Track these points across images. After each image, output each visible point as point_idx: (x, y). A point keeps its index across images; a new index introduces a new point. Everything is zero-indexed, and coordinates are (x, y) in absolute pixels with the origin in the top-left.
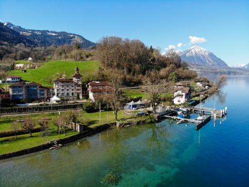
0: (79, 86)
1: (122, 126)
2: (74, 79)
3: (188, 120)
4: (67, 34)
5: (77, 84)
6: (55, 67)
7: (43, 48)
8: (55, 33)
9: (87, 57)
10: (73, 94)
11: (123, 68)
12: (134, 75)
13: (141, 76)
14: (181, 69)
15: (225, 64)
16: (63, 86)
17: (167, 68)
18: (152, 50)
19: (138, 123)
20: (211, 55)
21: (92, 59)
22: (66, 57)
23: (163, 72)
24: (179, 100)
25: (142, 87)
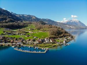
1: (57, 46)
11: (54, 35)
20: (79, 22)
23: (62, 35)
24: (64, 42)
25: (58, 39)
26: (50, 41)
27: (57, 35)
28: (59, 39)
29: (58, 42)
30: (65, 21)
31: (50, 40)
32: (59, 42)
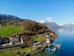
0: (18, 38)
1: (34, 54)
2: (17, 36)
3: (52, 50)
4: (12, 16)
5: (17, 37)
6: (9, 30)
7: (4, 20)
8: (8, 15)
9: (19, 25)
10: (16, 40)
11: (31, 30)
12: (34, 32)
13: (36, 32)
14: (46, 29)
15: (57, 25)
16: (13, 38)
17: (43, 29)
18: (38, 23)
19: (38, 52)
20: (54, 22)
21: (21, 26)
22: (13, 25)
23: (42, 30)
24: (48, 42)
25: (37, 35)
26: (20, 41)
27: (35, 29)
28: (38, 37)
29: (36, 42)
30: (43, 22)
31: (20, 38)
32: (39, 43)
